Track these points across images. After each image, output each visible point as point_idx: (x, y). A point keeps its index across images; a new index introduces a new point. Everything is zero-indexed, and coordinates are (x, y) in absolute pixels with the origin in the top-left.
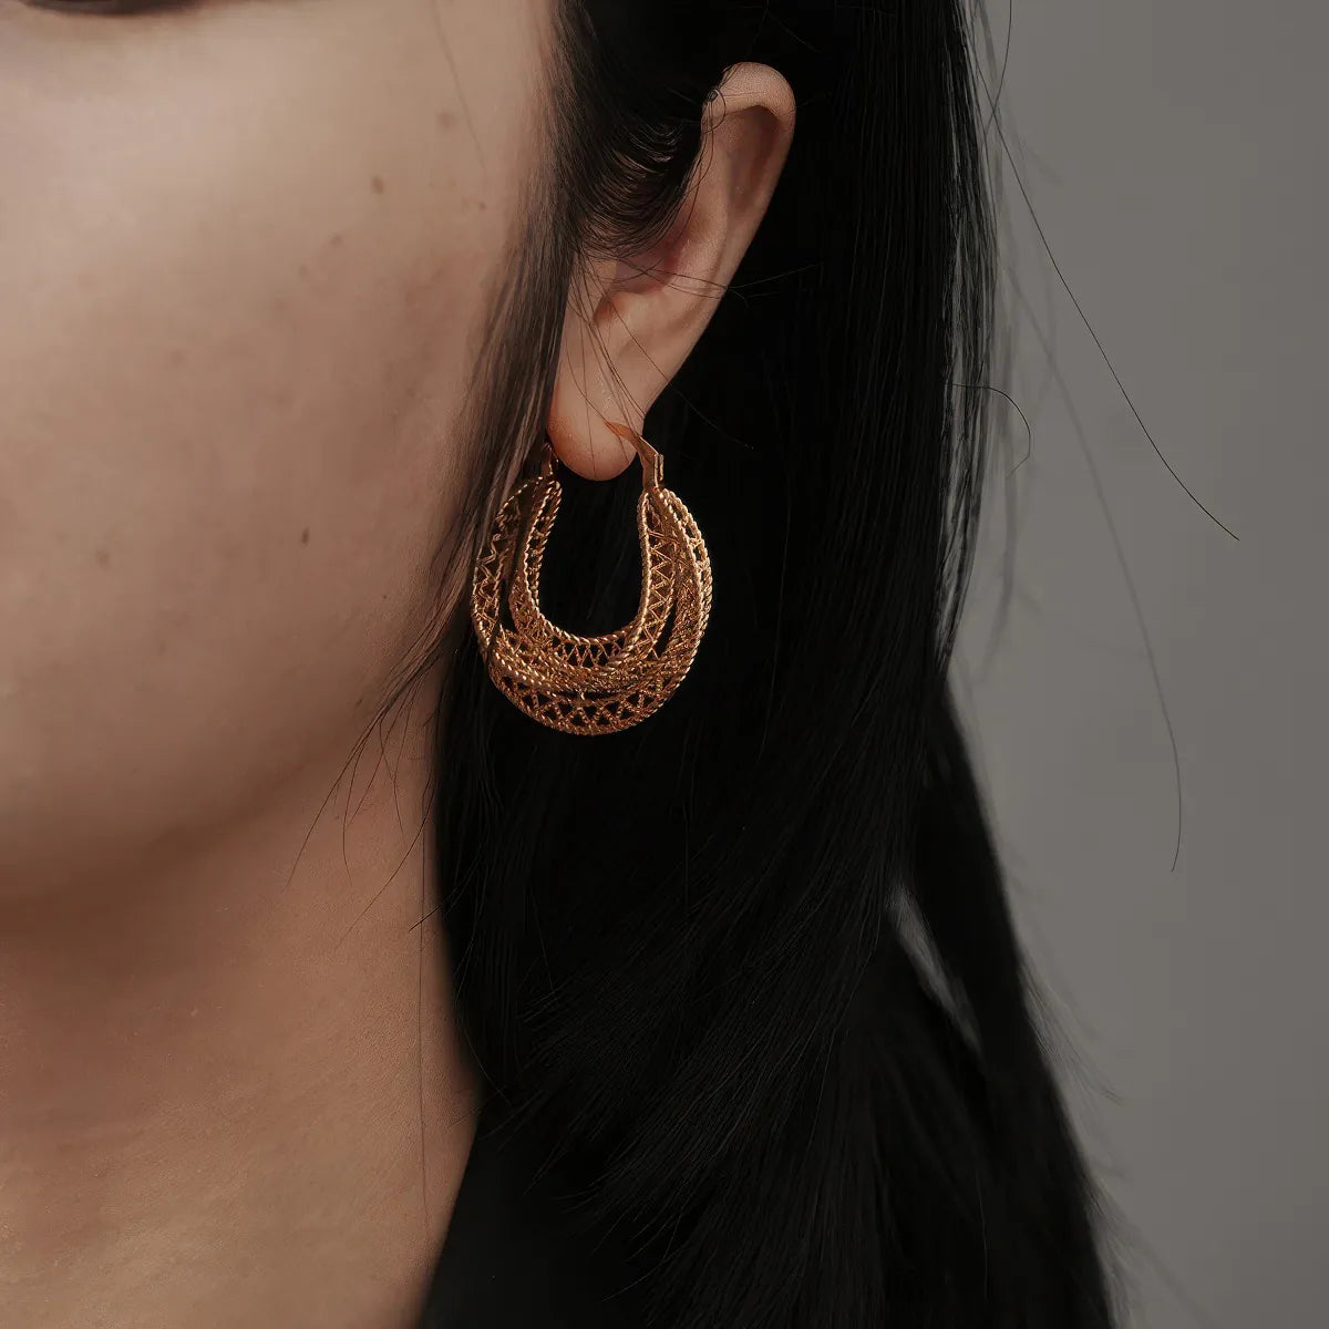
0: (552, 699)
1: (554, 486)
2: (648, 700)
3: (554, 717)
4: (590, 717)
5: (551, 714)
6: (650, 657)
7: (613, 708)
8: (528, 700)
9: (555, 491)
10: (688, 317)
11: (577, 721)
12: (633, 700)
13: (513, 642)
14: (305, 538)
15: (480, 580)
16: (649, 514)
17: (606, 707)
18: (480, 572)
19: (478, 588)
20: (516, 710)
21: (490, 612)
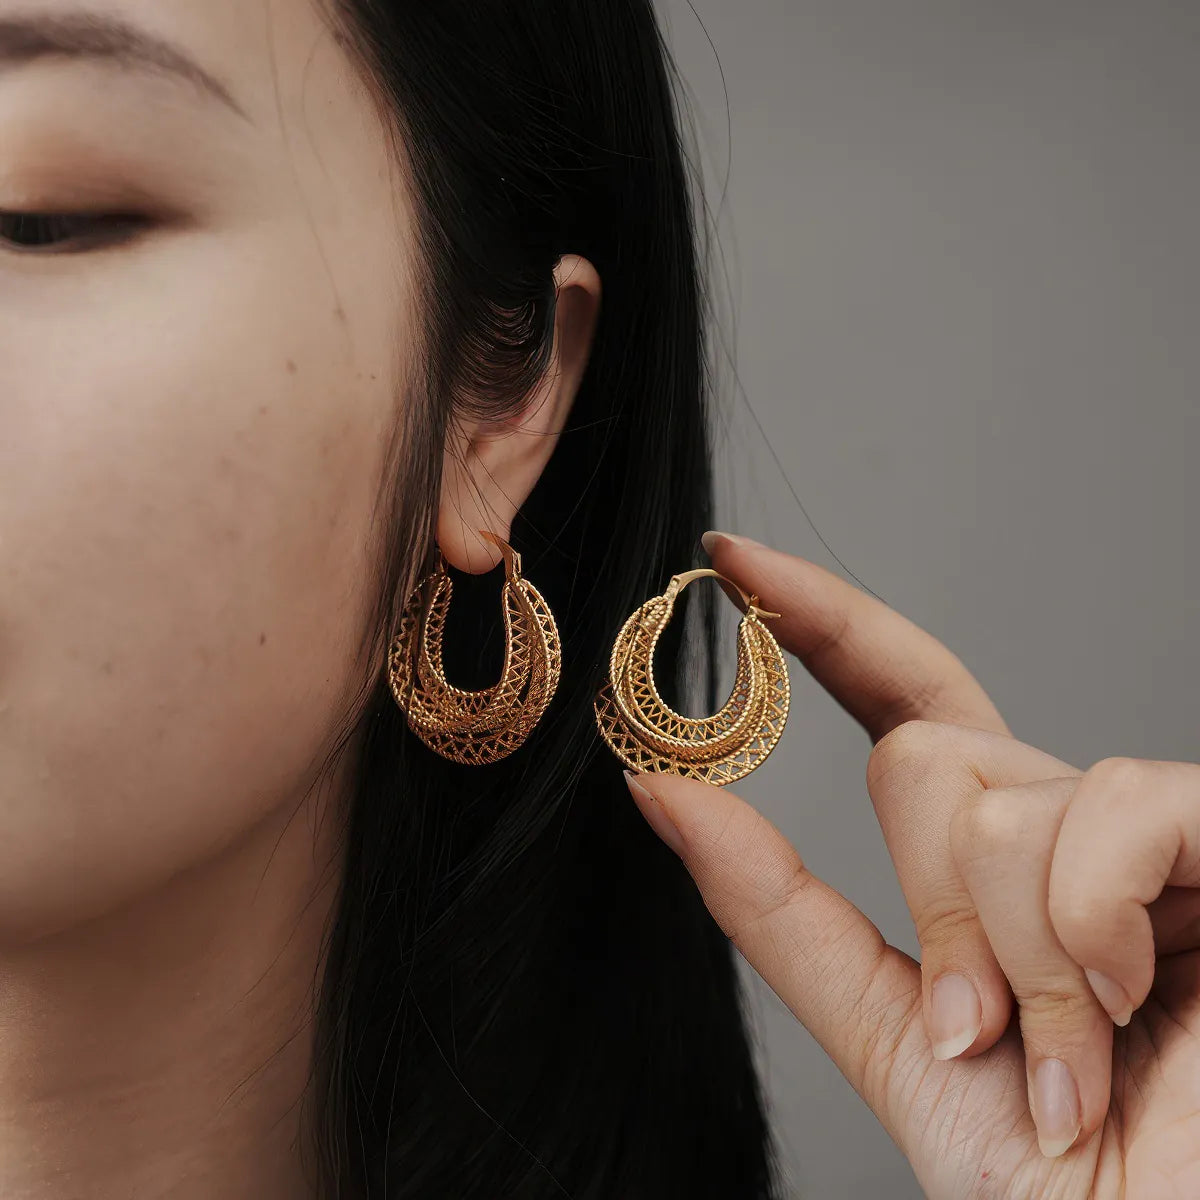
0: (450, 739)
1: (446, 580)
2: (516, 737)
3: (452, 752)
4: (477, 752)
5: (449, 750)
6: (516, 705)
7: (491, 744)
8: (434, 740)
9: (445, 585)
10: (536, 449)
11: (468, 755)
12: (505, 738)
13: (420, 698)
14: (263, 640)
15: (394, 652)
16: (510, 598)
17: (487, 744)
18: (394, 645)
19: (393, 658)
20: (426, 747)
21: (403, 676)
